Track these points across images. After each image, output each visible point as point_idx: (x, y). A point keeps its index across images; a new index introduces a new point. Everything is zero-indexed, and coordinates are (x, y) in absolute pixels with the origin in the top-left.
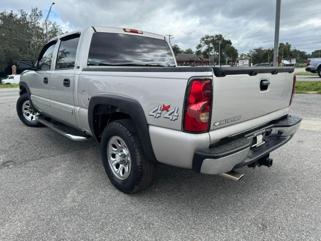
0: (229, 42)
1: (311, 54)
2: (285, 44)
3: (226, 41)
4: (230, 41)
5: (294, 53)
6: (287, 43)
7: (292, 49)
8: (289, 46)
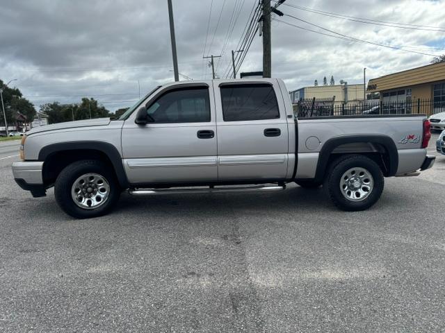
0: (17, 93)
1: (115, 113)
2: (90, 99)
3: (10, 90)
4: (17, 90)
5: (102, 112)
6: (92, 99)
7: (99, 106)
8: (96, 103)
